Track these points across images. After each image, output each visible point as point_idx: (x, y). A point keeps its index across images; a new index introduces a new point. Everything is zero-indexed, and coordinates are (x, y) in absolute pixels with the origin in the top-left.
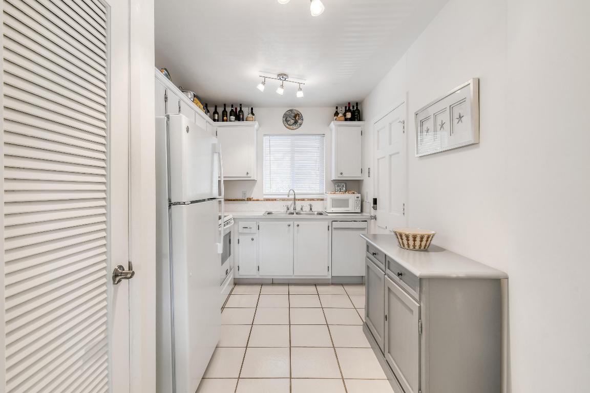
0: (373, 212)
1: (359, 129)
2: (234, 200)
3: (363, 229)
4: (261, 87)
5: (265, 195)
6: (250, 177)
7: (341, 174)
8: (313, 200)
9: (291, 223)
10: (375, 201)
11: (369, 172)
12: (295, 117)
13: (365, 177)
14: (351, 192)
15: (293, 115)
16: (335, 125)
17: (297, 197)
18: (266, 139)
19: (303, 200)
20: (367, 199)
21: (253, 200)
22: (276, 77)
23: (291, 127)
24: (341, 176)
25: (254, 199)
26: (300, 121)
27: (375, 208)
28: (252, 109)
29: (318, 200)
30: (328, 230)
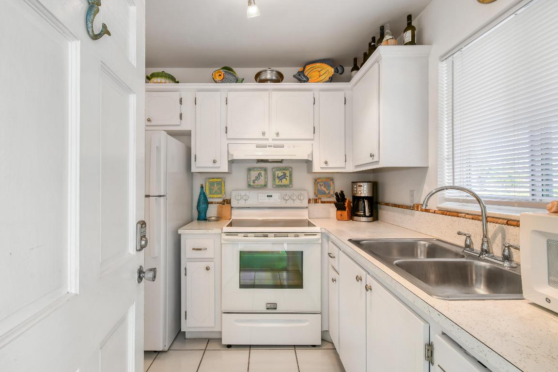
2: (399, 206)
6: (378, 162)
21: (422, 210)
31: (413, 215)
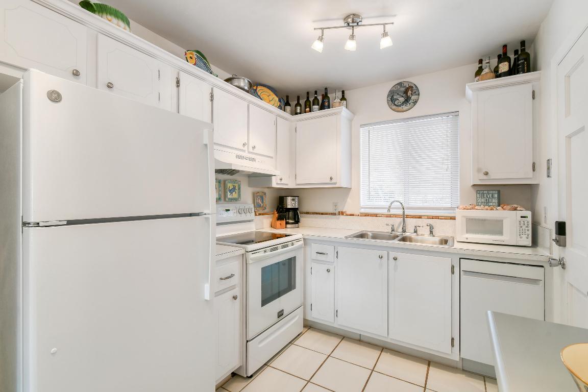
0: (557, 252)
1: (528, 89)
2: (322, 214)
3: (535, 281)
4: (318, 46)
5: (362, 208)
6: (335, 183)
7: (486, 174)
8: (437, 218)
9: (384, 254)
10: (561, 228)
11: (548, 168)
12: (406, 92)
13: (540, 178)
14: (509, 207)
15: (403, 89)
16: (473, 90)
17: (407, 212)
18: (363, 131)
19: (420, 217)
20: (545, 222)
21: (347, 215)
22: (342, 23)
23: (400, 108)
24: (485, 177)
25: (347, 213)
26: (413, 97)
27: (561, 243)
28: (343, 92)
29: (446, 218)
30: (453, 272)
31: (338, 218)
